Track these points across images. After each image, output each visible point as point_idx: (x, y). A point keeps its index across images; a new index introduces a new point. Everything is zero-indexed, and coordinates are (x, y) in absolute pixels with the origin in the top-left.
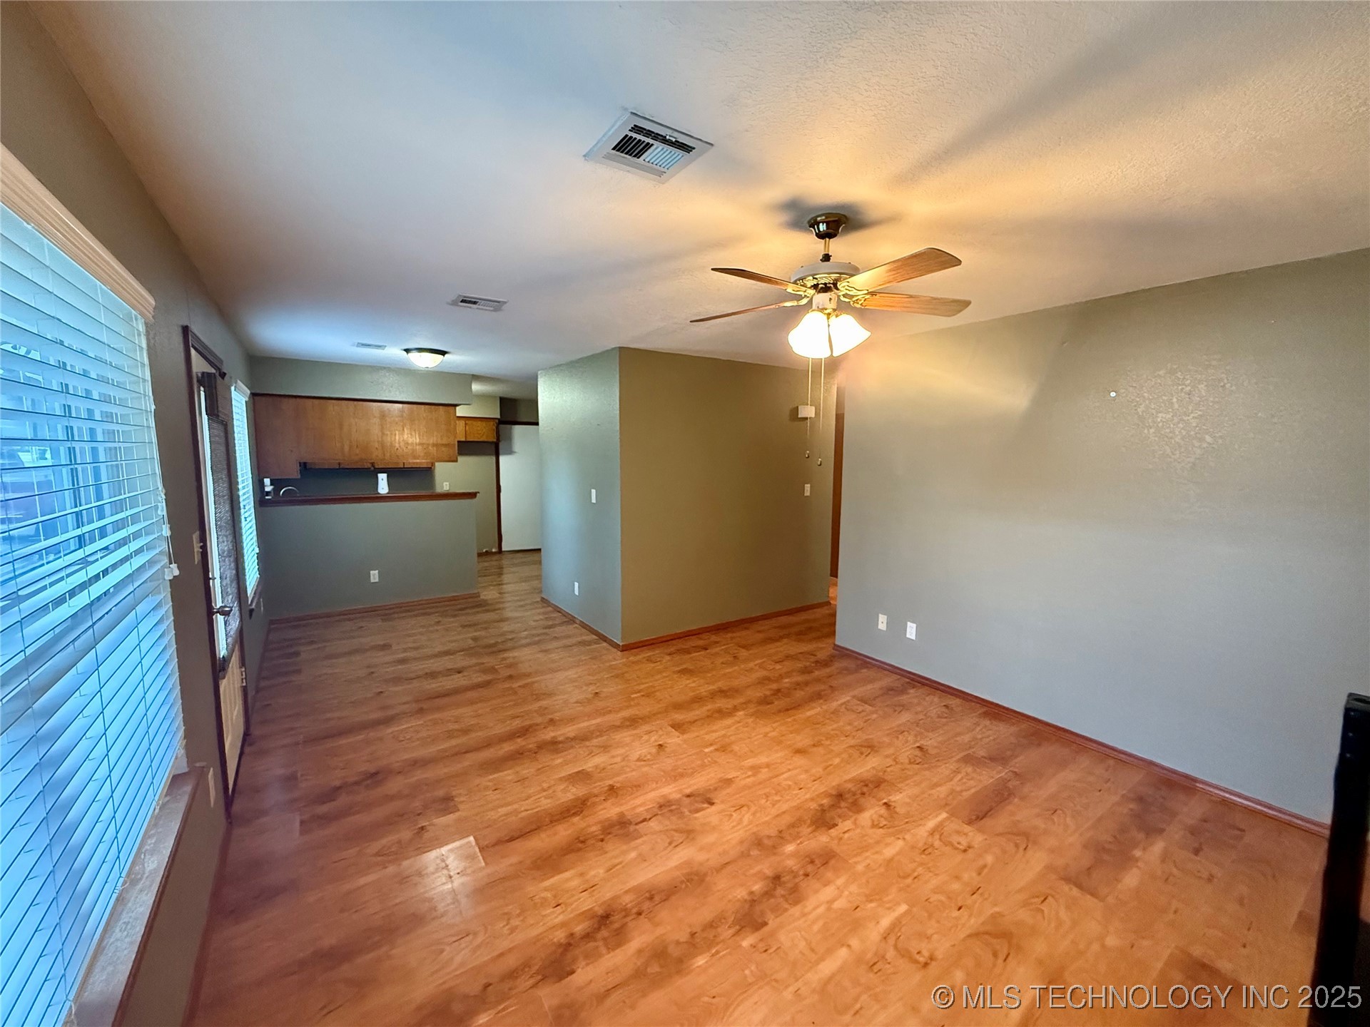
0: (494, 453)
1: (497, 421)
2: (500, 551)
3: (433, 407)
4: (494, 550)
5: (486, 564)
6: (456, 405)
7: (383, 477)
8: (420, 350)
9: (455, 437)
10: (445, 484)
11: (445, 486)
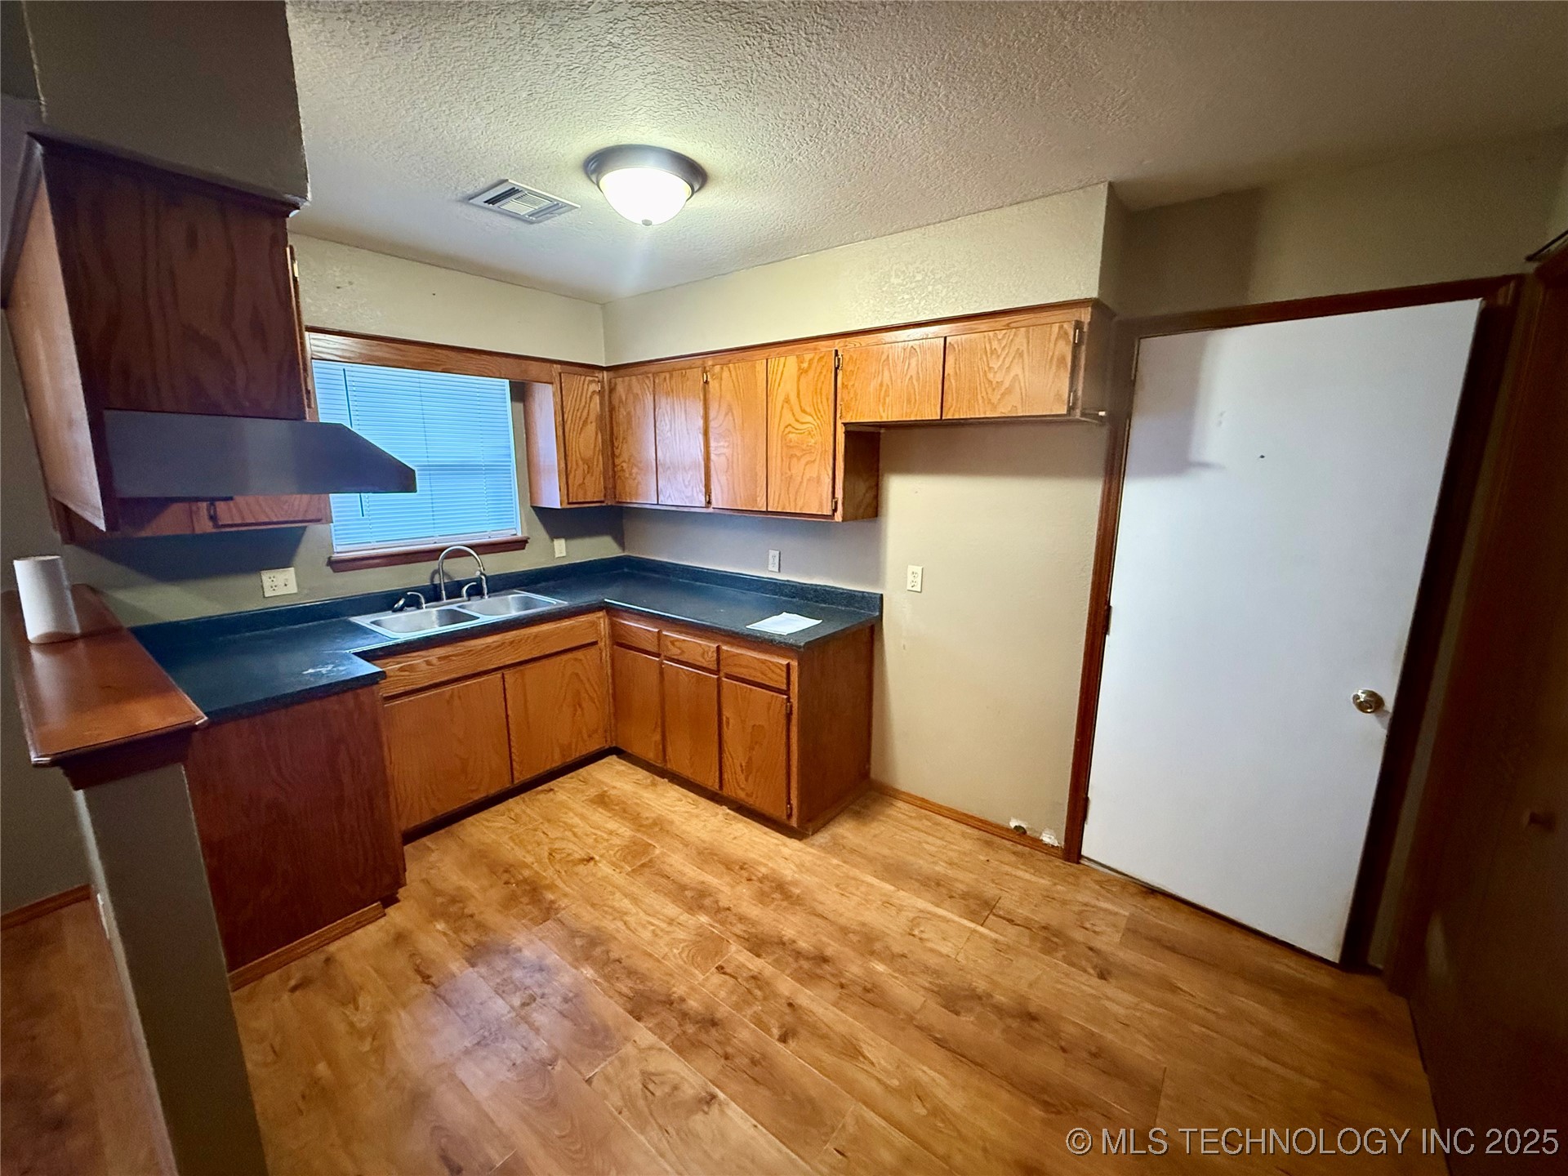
2: (1072, 849)
4: (1048, 839)
10: (909, 573)
11: (910, 578)
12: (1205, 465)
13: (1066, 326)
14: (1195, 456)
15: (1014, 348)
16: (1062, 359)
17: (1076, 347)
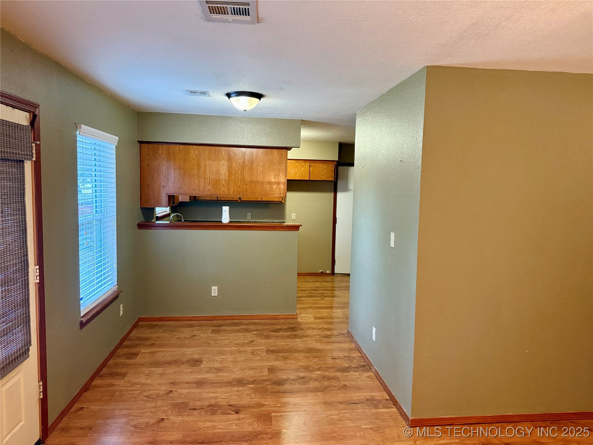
0: (333, 190)
1: (336, 163)
2: (333, 273)
3: (269, 150)
4: (328, 272)
5: (318, 284)
6: (289, 149)
7: (226, 209)
8: (240, 94)
9: (286, 176)
10: (292, 215)
11: (293, 216)
12: (351, 190)
13: (333, 165)
14: (349, 188)
15: (324, 167)
16: (332, 170)
17: (335, 169)
